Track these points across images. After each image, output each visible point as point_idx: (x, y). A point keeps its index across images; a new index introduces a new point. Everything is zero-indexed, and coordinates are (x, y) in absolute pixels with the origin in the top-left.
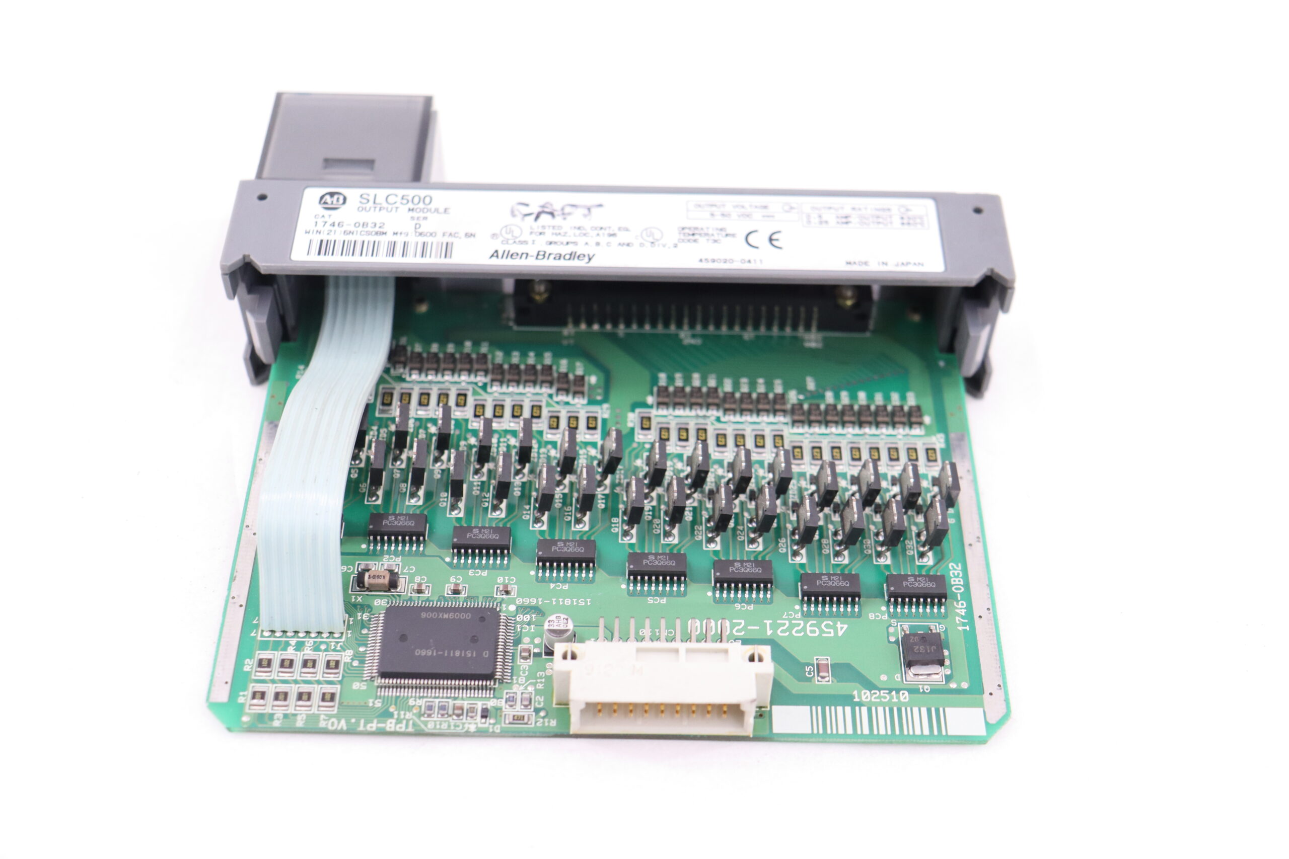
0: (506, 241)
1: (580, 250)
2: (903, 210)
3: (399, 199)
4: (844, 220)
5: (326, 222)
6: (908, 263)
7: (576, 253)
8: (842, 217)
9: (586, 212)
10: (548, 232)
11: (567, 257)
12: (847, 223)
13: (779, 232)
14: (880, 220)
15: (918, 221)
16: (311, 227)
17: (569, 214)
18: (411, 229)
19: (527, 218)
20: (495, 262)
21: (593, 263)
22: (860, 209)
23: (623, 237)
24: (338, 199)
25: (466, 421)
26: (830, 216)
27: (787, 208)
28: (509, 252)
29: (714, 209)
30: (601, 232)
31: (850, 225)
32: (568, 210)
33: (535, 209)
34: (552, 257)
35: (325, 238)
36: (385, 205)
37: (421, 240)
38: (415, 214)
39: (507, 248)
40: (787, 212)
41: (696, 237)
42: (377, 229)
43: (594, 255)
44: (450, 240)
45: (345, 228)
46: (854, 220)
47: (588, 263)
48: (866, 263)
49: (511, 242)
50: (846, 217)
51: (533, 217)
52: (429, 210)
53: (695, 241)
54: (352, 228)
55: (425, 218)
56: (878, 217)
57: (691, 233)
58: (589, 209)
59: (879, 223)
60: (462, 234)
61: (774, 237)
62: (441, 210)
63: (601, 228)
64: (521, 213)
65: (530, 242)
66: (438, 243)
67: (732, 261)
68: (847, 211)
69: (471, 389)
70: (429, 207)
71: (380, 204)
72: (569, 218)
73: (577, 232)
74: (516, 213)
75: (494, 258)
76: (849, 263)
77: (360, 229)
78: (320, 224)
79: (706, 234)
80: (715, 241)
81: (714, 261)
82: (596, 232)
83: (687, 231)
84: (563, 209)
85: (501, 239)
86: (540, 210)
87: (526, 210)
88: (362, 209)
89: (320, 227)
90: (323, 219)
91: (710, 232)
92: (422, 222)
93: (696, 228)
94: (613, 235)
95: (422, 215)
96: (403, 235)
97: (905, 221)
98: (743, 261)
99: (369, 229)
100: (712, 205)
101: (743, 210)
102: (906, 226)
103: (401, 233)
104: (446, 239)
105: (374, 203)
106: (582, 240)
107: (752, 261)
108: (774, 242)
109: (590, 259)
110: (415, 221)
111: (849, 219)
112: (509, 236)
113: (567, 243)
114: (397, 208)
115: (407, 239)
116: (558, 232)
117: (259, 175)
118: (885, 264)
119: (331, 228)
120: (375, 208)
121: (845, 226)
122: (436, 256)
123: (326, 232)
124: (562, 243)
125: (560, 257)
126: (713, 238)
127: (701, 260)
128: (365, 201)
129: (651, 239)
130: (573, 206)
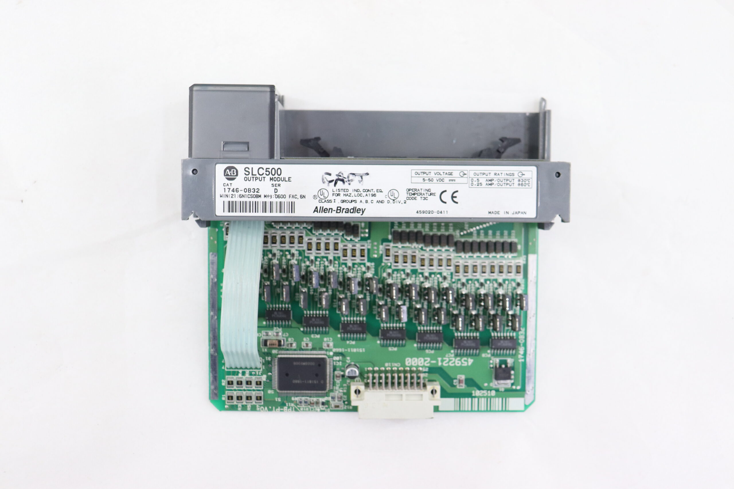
0: (320, 201)
1: (358, 206)
2: (520, 174)
3: (264, 171)
4: (490, 182)
5: (230, 189)
6: (519, 212)
7: (356, 207)
8: (489, 180)
9: (360, 179)
10: (342, 193)
11: (352, 211)
12: (491, 184)
13: (457, 191)
14: (508, 182)
15: (527, 182)
16: (223, 193)
17: (352, 180)
18: (273, 194)
19: (330, 184)
20: (316, 214)
21: (365, 215)
22: (499, 174)
23: (380, 196)
24: (233, 171)
25: (304, 251)
26: (483, 181)
27: (462, 174)
28: (323, 207)
29: (425, 175)
30: (368, 193)
31: (493, 186)
32: (351, 177)
33: (334, 177)
34: (344, 211)
35: (231, 200)
36: (258, 176)
37: (279, 200)
38: (274, 183)
39: (322, 205)
40: (462, 177)
41: (416, 196)
42: (256, 193)
43: (365, 209)
44: (293, 200)
45: (240, 193)
46: (495, 182)
47: (362, 215)
48: (498, 213)
49: (323, 201)
50: (491, 180)
51: (334, 182)
52: (281, 179)
53: (415, 199)
54: (243, 193)
55: (279, 185)
56: (507, 180)
57: (413, 193)
58: (362, 177)
59: (507, 184)
60: (298, 197)
61: (454, 195)
62: (287, 179)
63: (368, 190)
64: (327, 181)
65: (333, 201)
66: (287, 202)
67: (432, 212)
68: (492, 176)
69: (304, 232)
70: (280, 177)
71: (256, 175)
72: (352, 183)
73: (356, 193)
74: (325, 180)
75: (316, 212)
76: (490, 213)
77: (247, 193)
78: (227, 190)
79: (421, 194)
80: (425, 199)
81: (424, 212)
82: (365, 193)
83: (411, 191)
84: (348, 177)
85: (318, 199)
86: (337, 177)
87: (330, 178)
88: (246, 179)
89: (227, 193)
90: (228, 187)
91: (423, 192)
92: (278, 188)
93: (416, 190)
94: (374, 195)
95: (277, 182)
96: (269, 197)
97: (520, 183)
98: (438, 212)
99: (252, 193)
100: (424, 173)
101: (439, 176)
102: (520, 186)
103: (268, 196)
104: (292, 200)
105: (252, 175)
106: (358, 199)
107: (443, 212)
108: (454, 199)
109: (363, 212)
110: (275, 187)
111: (493, 182)
112: (322, 197)
113: (352, 201)
114: (264, 178)
115: (271, 200)
116: (346, 193)
117: (190, 155)
118: (507, 213)
119: (233, 193)
120: (253, 178)
121: (490, 186)
122: (287, 212)
123: (231, 196)
124: (349, 201)
125: (348, 211)
126: (424, 196)
127: (417, 212)
128: (247, 173)
129: (393, 198)
130: (354, 174)
